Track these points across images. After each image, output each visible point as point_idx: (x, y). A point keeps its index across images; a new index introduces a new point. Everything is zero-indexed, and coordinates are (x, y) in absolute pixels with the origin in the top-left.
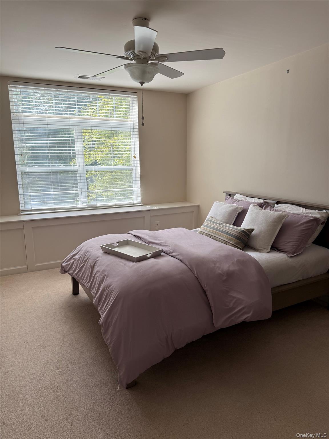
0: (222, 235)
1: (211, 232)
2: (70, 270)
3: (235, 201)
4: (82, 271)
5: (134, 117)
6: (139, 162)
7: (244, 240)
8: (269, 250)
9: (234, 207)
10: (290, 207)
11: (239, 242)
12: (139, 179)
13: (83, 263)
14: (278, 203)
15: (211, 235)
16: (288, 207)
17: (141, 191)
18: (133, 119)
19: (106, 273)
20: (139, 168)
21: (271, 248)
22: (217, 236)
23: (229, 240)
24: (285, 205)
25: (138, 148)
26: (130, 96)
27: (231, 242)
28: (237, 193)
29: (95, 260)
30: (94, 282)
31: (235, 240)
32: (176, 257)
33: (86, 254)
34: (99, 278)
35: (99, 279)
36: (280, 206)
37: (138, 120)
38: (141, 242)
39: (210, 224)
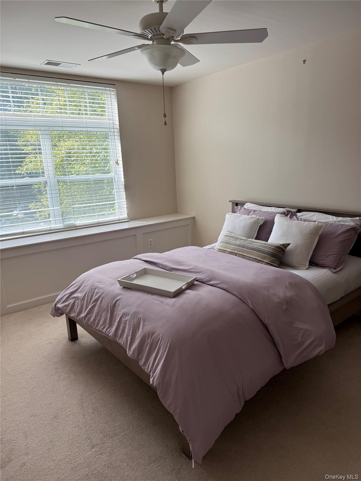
0: (251, 252)
1: (235, 250)
2: (71, 312)
3: (250, 212)
4: (93, 313)
5: (113, 114)
6: (122, 169)
7: (280, 257)
8: (308, 267)
9: (254, 219)
10: (316, 215)
11: (275, 260)
12: (123, 190)
13: (92, 303)
14: (299, 211)
15: (237, 254)
16: (314, 215)
17: (127, 204)
18: (112, 117)
19: (141, 316)
20: (122, 176)
21: (309, 265)
22: (245, 254)
23: (263, 258)
24: (310, 214)
25: (120, 152)
26: (107, 88)
27: (265, 261)
28: (247, 202)
29: (115, 299)
30: (121, 328)
31: (270, 258)
32: (218, 286)
33: (94, 291)
34: (130, 323)
35: (132, 324)
36: (305, 215)
37: (118, 118)
38: (159, 269)
39: (233, 240)
